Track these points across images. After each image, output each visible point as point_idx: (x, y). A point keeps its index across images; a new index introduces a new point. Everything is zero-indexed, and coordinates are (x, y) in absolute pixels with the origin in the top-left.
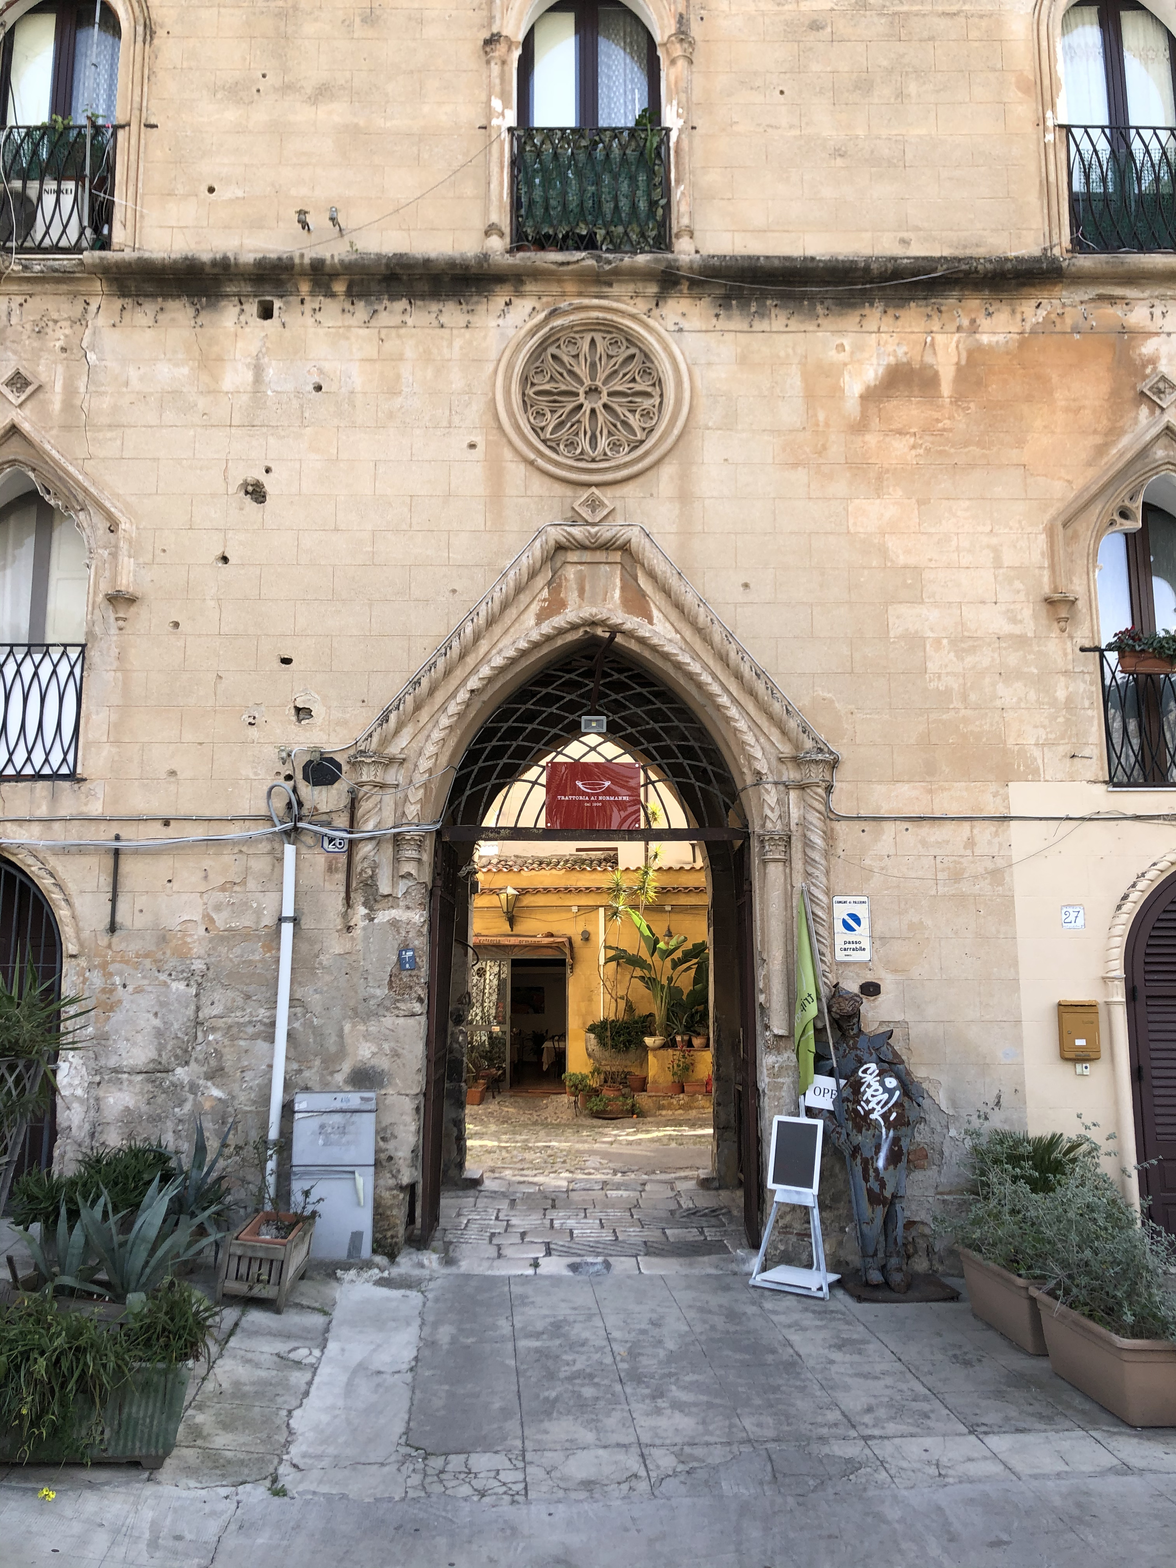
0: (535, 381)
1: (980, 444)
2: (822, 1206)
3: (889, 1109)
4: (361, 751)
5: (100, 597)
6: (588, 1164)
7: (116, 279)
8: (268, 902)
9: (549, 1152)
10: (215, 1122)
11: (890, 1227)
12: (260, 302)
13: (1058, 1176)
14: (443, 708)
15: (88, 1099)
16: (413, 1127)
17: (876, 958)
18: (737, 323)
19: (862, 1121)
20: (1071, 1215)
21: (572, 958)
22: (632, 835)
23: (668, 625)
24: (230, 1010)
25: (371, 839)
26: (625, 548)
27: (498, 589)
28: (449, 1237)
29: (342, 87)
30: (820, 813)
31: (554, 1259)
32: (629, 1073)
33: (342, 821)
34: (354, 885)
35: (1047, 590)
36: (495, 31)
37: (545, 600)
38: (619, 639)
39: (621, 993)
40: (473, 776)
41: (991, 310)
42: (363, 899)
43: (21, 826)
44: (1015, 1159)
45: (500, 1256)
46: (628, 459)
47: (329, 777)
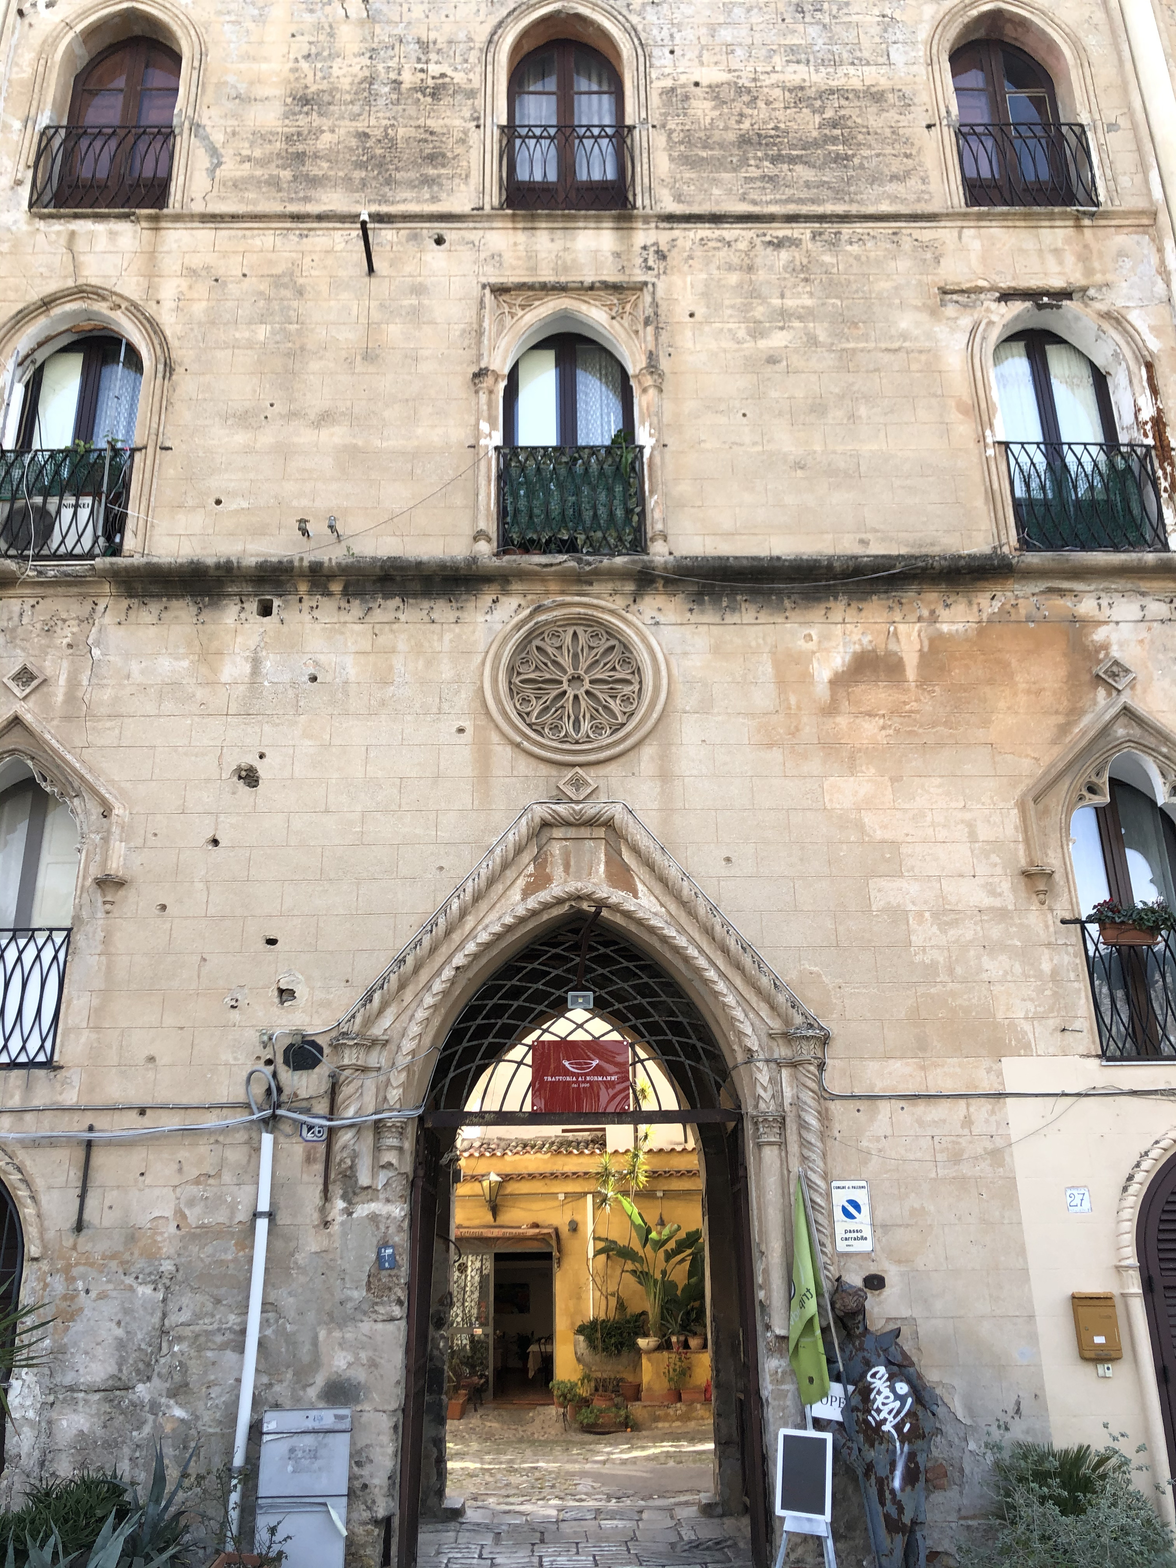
0: (521, 671)
1: (947, 724)
2: (837, 1536)
3: (902, 1419)
4: (343, 1033)
5: (89, 881)
6: (579, 1488)
7: (125, 582)
8: (243, 1195)
9: (537, 1474)
10: (176, 1448)
11: (912, 1560)
12: (260, 601)
13: (1089, 1496)
14: (428, 987)
15: (39, 1422)
16: (390, 1449)
17: (878, 1247)
18: (710, 616)
19: (874, 1433)
20: (1105, 1540)
21: (559, 1251)
22: (621, 1117)
23: (652, 898)
24: (198, 1316)
25: (351, 1126)
26: (609, 824)
27: (484, 865)
29: (343, 414)
30: (813, 1091)
32: (622, 1380)
33: (322, 1107)
34: (333, 1176)
35: (1023, 862)
36: (483, 366)
37: (530, 875)
38: (605, 913)
39: (612, 1288)
40: (457, 1057)
41: (949, 602)
42: (341, 1192)
44: (1041, 1477)
46: (610, 741)
47: (310, 1061)
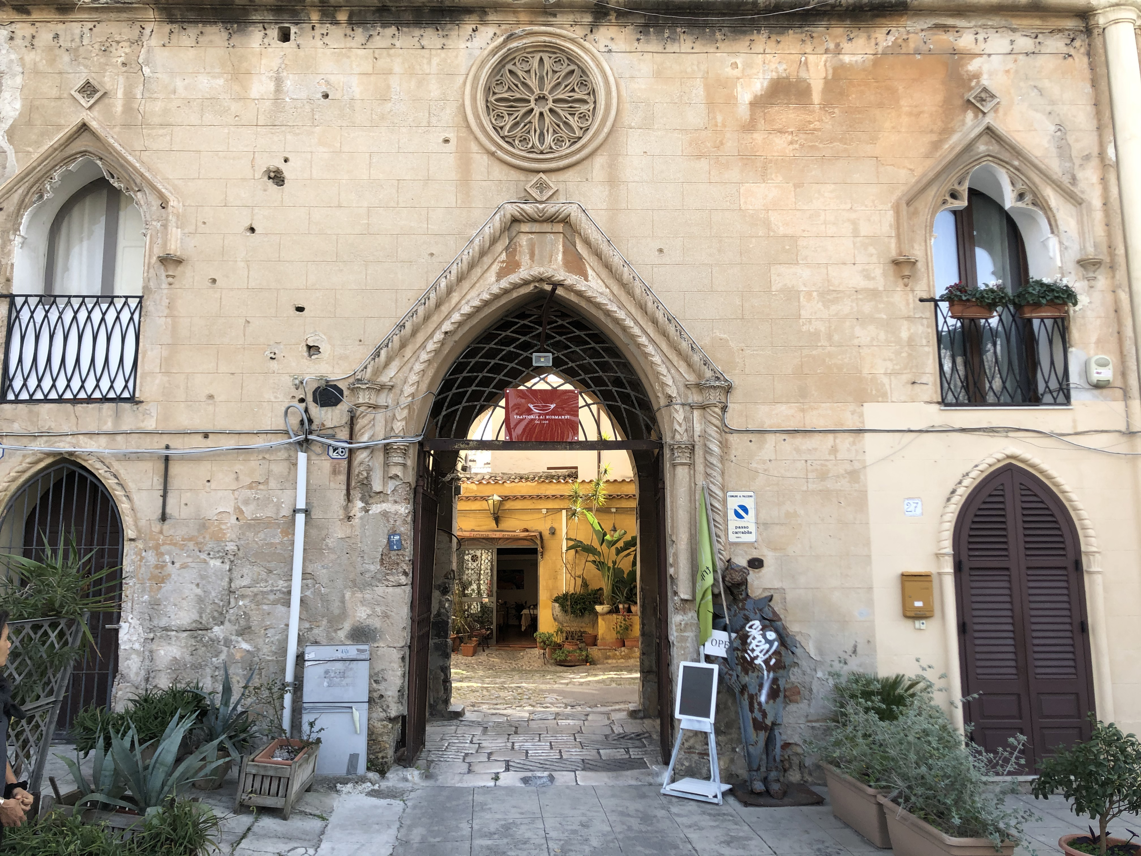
0: (496, 91)
1: (842, 140)
2: (718, 732)
3: (770, 656)
4: (358, 380)
5: (154, 259)
6: (547, 699)
7: (165, 9)
8: (286, 497)
9: (520, 691)
10: (242, 669)
11: (771, 748)
12: (280, 28)
13: (901, 708)
14: (423, 346)
15: (144, 652)
16: (399, 673)
17: (760, 539)
18: (654, 45)
19: (748, 666)
20: (911, 738)
21: (542, 547)
23: (600, 281)
24: (256, 582)
25: (366, 448)
26: (566, 221)
27: (466, 252)
28: (433, 757)
30: (717, 427)
31: (511, 773)
32: (584, 632)
33: (344, 434)
34: (353, 484)
35: (893, 253)
37: (503, 262)
38: (560, 291)
39: (579, 573)
40: (448, 400)
41: (852, 36)
42: (360, 495)
43: (91, 438)
44: (867, 695)
45: (470, 771)
46: (568, 151)
47: (333, 400)
